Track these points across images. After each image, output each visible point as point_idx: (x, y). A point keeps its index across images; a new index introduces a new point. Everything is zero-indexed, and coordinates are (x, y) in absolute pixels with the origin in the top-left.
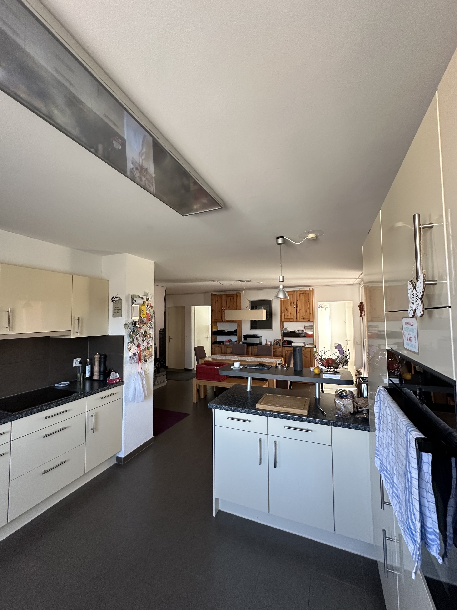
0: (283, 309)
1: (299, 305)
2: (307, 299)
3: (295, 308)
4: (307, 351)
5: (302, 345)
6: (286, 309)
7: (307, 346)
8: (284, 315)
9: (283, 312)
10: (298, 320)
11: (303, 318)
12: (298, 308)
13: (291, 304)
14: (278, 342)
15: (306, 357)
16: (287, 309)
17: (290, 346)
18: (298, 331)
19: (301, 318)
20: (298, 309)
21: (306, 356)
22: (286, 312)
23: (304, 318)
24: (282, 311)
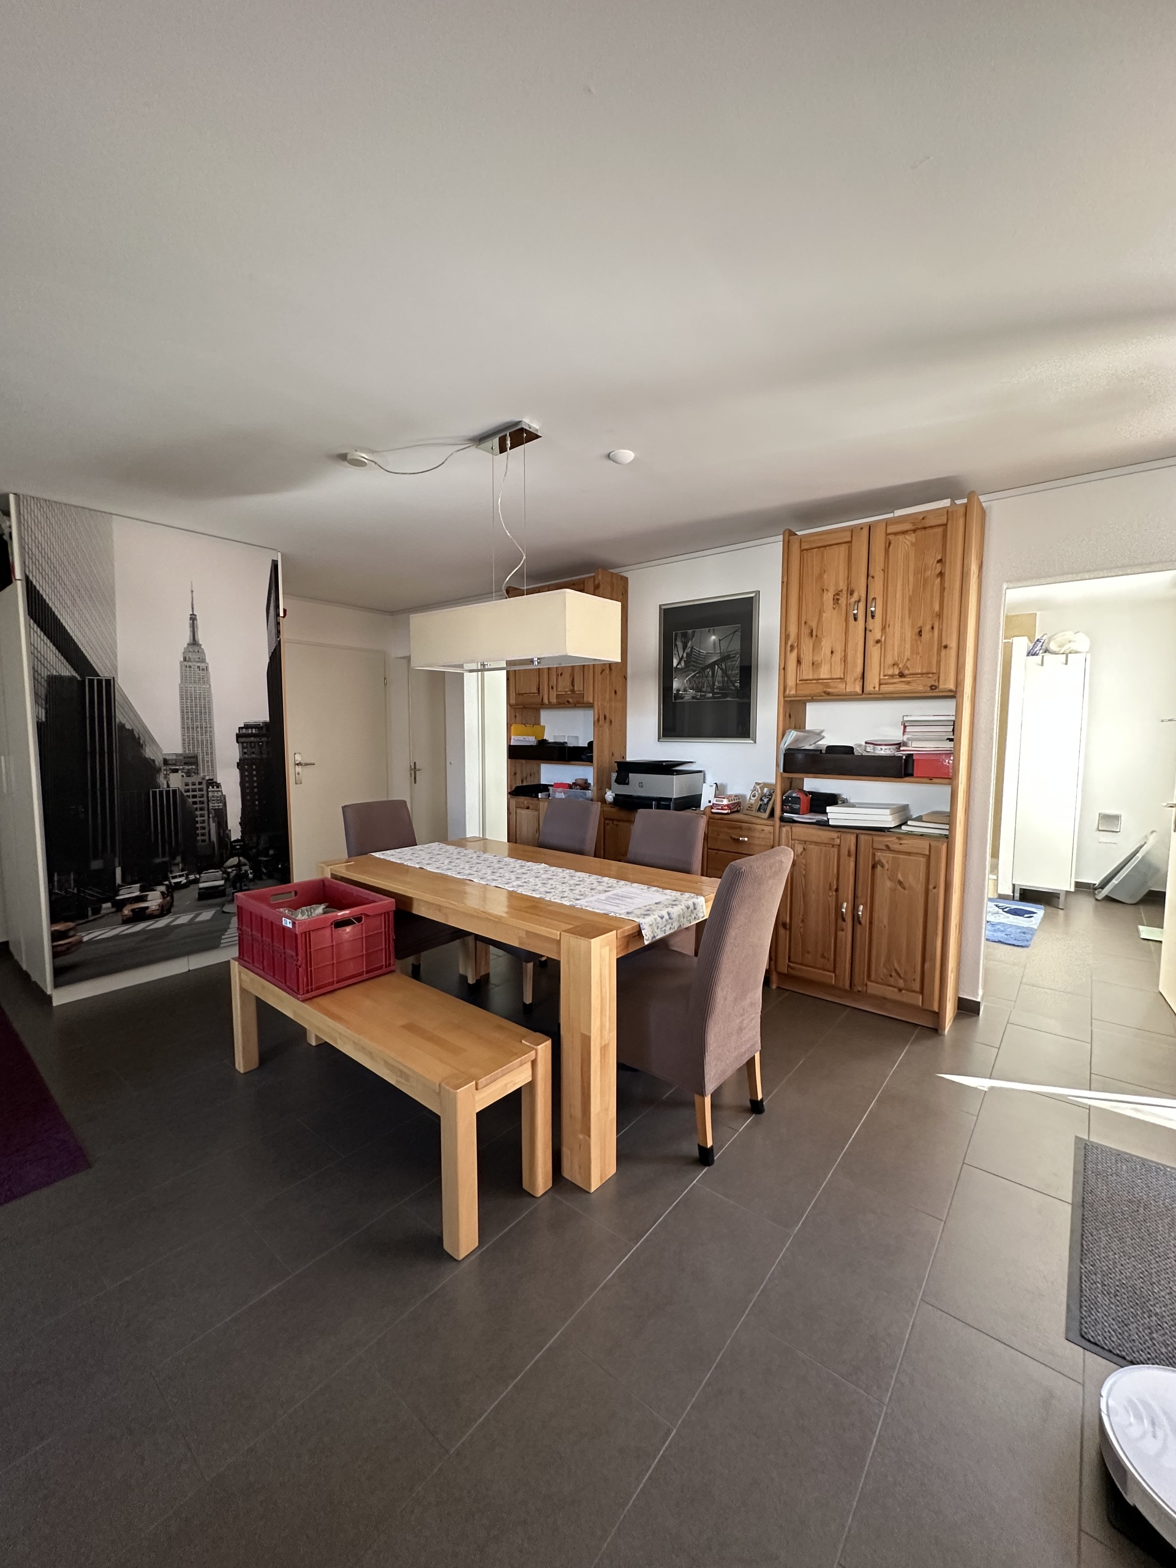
0: (793, 630)
1: (879, 602)
2: (931, 560)
3: (856, 619)
4: (909, 854)
5: (886, 819)
6: (808, 631)
7: (911, 827)
8: (799, 662)
9: (792, 647)
10: (869, 688)
11: (901, 675)
12: (873, 617)
13: (836, 600)
14: (766, 800)
15: (900, 883)
16: (812, 631)
17: (819, 823)
18: (870, 748)
19: (890, 672)
20: (876, 625)
21: (900, 877)
22: (807, 645)
23: (906, 672)
24: (789, 644)
